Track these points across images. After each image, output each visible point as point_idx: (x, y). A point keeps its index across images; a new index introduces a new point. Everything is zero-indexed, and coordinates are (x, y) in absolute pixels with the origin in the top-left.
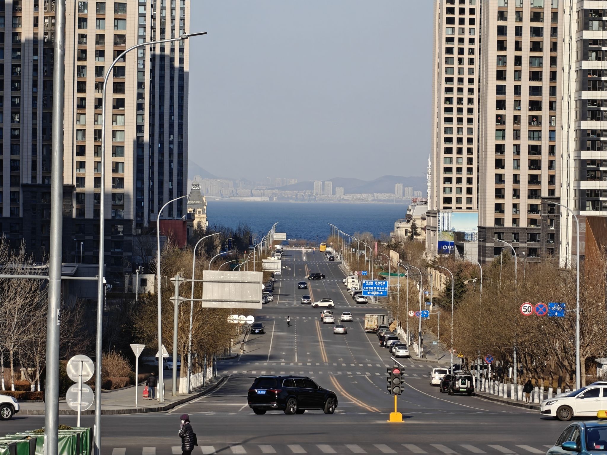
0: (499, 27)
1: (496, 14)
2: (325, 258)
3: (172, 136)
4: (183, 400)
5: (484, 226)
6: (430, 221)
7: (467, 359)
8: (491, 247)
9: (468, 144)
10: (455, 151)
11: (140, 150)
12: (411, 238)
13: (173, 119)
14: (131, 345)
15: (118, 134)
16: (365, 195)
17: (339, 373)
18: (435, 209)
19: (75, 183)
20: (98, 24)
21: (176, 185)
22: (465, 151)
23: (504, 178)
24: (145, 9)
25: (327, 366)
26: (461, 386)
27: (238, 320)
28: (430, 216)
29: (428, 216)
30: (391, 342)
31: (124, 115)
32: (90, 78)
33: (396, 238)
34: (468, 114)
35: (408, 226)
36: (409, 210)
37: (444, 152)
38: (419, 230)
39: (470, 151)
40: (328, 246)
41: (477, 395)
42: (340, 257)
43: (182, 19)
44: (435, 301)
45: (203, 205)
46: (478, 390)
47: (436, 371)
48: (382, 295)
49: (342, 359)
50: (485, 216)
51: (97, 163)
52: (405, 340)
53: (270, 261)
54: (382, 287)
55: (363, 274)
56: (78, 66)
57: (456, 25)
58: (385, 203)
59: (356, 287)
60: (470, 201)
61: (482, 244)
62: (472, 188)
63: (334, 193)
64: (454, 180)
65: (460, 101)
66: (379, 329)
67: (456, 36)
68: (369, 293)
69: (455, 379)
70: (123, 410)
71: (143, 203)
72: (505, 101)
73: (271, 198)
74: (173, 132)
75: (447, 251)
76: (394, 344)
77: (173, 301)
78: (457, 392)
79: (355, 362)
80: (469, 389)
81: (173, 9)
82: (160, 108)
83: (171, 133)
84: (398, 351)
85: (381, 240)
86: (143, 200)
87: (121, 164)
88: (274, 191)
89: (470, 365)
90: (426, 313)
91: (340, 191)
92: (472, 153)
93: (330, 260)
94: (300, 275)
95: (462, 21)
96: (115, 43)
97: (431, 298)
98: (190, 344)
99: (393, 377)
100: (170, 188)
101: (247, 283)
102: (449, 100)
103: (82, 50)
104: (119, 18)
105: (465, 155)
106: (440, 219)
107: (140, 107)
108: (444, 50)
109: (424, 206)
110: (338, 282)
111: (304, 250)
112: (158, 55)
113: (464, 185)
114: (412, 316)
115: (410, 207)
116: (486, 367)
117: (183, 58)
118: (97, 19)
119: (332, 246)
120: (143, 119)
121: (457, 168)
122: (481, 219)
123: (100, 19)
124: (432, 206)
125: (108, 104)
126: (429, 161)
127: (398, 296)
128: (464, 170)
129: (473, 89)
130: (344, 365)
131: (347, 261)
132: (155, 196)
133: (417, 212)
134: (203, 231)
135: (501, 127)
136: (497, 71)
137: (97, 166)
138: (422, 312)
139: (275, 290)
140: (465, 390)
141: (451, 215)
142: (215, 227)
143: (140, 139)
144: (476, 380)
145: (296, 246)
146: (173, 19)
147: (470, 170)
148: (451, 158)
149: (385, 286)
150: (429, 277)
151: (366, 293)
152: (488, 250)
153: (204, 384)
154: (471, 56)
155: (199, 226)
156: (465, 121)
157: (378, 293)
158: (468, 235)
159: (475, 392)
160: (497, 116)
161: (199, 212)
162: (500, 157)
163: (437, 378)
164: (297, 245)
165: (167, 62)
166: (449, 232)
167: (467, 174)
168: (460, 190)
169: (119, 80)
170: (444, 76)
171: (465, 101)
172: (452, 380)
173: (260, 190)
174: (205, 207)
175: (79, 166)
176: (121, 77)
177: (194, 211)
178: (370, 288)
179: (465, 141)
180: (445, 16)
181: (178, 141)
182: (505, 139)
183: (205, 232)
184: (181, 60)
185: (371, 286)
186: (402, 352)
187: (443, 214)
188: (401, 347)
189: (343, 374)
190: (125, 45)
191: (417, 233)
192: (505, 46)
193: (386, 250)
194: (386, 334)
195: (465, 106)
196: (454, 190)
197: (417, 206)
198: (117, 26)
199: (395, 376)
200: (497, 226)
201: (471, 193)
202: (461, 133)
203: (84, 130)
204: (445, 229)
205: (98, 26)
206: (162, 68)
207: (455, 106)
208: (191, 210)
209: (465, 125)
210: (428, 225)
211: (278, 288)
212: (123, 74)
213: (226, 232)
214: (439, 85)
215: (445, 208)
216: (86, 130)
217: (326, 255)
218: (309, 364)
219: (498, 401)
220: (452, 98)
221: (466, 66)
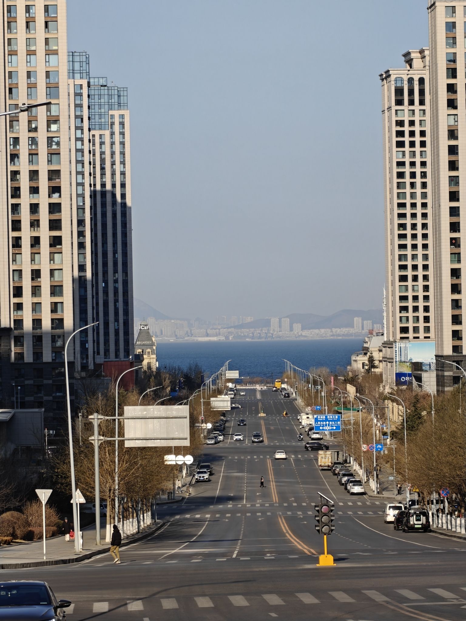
0: (449, 146)
1: (446, 133)
2: (280, 395)
3: (116, 274)
4: (105, 549)
5: (442, 355)
6: (387, 352)
7: (423, 494)
8: (450, 376)
9: (423, 271)
10: (410, 278)
11: (83, 290)
12: (368, 371)
13: (116, 257)
14: (36, 490)
15: (56, 273)
16: (323, 330)
17: (289, 513)
18: (391, 339)
19: (12, 326)
20: (31, 160)
21: (122, 325)
22: (420, 278)
23: (461, 304)
24: (83, 144)
25: (277, 506)
26: (416, 522)
27: (176, 461)
28: (386, 347)
29: (384, 347)
30: (345, 479)
31: (61, 253)
32: (25, 216)
33: (353, 371)
34: (422, 240)
35: (365, 359)
36: (366, 342)
37: (399, 280)
38: (376, 363)
39: (426, 278)
40: (283, 383)
41: (433, 532)
42: (296, 394)
43: (123, 154)
44: (394, 435)
45: (153, 344)
46: (435, 526)
47: (390, 507)
48: (334, 430)
49: (293, 499)
50: (442, 344)
51: (35, 304)
52: (361, 475)
53: (219, 400)
54: (334, 421)
55: (317, 409)
56: (12, 204)
57: (407, 149)
58: (344, 338)
59: (311, 423)
60: (427, 329)
61: (440, 373)
62: (429, 317)
63: (291, 329)
64: (411, 309)
65: (414, 226)
66: (333, 466)
67: (407, 160)
68: (321, 428)
69: (409, 515)
70: (28, 564)
71: (87, 344)
72: (459, 223)
73: (227, 337)
74: (117, 270)
75: (404, 383)
76: (348, 480)
77: (92, 442)
78: (412, 529)
79: (307, 501)
80: (424, 525)
81: (113, 144)
82: (103, 246)
83: (115, 271)
84: (353, 488)
85: (338, 375)
86: (87, 341)
87: (60, 304)
88: (230, 330)
89: (427, 499)
90: (380, 447)
91: (297, 327)
92: (428, 280)
93: (285, 397)
94: (254, 413)
95: (412, 144)
96: (50, 179)
97: (389, 431)
98: (117, 487)
99: (321, 515)
100: (116, 328)
101: (172, 418)
102: (402, 226)
103: (15, 188)
104: (53, 152)
105: (421, 282)
106: (397, 349)
107: (81, 246)
108: (395, 175)
109: (381, 337)
110: (293, 419)
111: (258, 387)
112: (98, 191)
113: (421, 314)
114: (365, 450)
115: (367, 339)
116: (443, 502)
117: (125, 194)
118: (29, 154)
119: (287, 383)
120: (85, 258)
121: (413, 296)
122: (438, 347)
123: (33, 155)
124: (388, 337)
125: (45, 243)
126: (384, 291)
127: (352, 430)
128: (421, 298)
129: (427, 213)
130: (295, 504)
131: (302, 396)
132: (100, 337)
133: (374, 344)
134: (153, 372)
135: (456, 251)
136: (450, 192)
137: (36, 307)
138: (376, 446)
139: (227, 429)
140: (420, 526)
141: (408, 345)
142: (165, 367)
143: (83, 278)
144: (433, 514)
145: (250, 384)
146: (113, 154)
147: (426, 298)
148: (407, 286)
149: (338, 420)
150: (386, 409)
151: (318, 428)
152: (447, 379)
153: (139, 531)
154: (424, 180)
155: (149, 367)
156: (420, 247)
157: (331, 428)
158: (427, 365)
159: (431, 528)
160: (452, 239)
161: (149, 352)
162: (456, 281)
163: (391, 515)
164: (252, 383)
165: (109, 197)
166: (407, 362)
167: (424, 302)
168: (417, 319)
169: (55, 217)
170: (396, 201)
171: (419, 227)
172: (406, 516)
173: (215, 329)
174: (154, 348)
175: (16, 308)
176: (57, 214)
177: (143, 352)
178: (322, 423)
179: (420, 268)
180: (395, 139)
181: (123, 280)
182: (460, 263)
183: (155, 373)
184: (123, 196)
185: (323, 421)
186: (357, 489)
187: (399, 345)
188: (355, 483)
189: (293, 514)
190: (59, 180)
191: (374, 366)
192: (457, 166)
193: (342, 384)
194: (341, 470)
195: (419, 232)
196: (411, 319)
197: (374, 338)
198: (51, 161)
199: (324, 513)
200: (455, 354)
201: (428, 322)
202: (416, 260)
203: (21, 270)
204: (403, 359)
205: (31, 162)
206: (104, 205)
207: (409, 232)
208: (140, 350)
209: (420, 251)
210: (385, 356)
211: (230, 427)
212: (60, 211)
213: (177, 372)
214: (392, 210)
215: (402, 338)
216: (23, 271)
217: (281, 391)
218: (257, 505)
219: (455, 537)
220: (405, 224)
221: (419, 190)
